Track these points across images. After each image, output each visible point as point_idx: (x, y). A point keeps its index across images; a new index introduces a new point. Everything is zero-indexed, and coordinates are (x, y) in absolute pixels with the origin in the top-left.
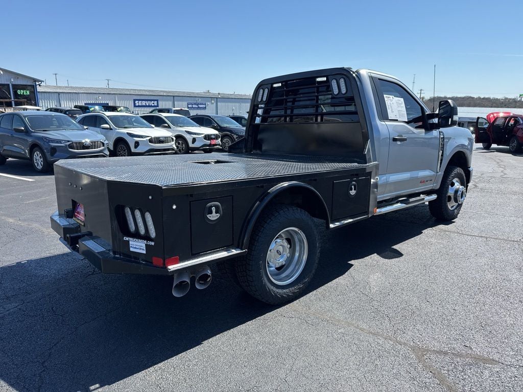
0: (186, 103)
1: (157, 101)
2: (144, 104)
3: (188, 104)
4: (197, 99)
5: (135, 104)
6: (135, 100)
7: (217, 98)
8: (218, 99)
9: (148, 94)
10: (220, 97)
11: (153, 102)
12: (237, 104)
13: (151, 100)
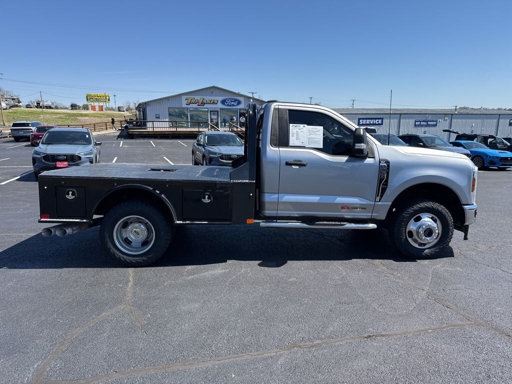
0: (414, 120)
1: (382, 119)
2: (368, 122)
3: (416, 122)
4: (427, 116)
5: (359, 122)
6: (359, 119)
7: (452, 114)
8: (454, 116)
9: (374, 112)
10: (456, 113)
11: (377, 120)
12: (479, 121)
13: (376, 119)
